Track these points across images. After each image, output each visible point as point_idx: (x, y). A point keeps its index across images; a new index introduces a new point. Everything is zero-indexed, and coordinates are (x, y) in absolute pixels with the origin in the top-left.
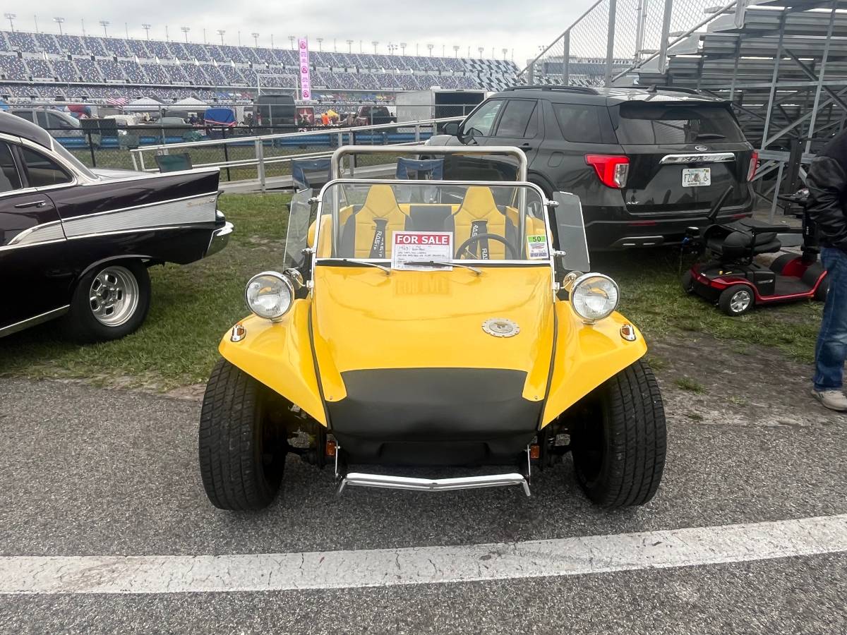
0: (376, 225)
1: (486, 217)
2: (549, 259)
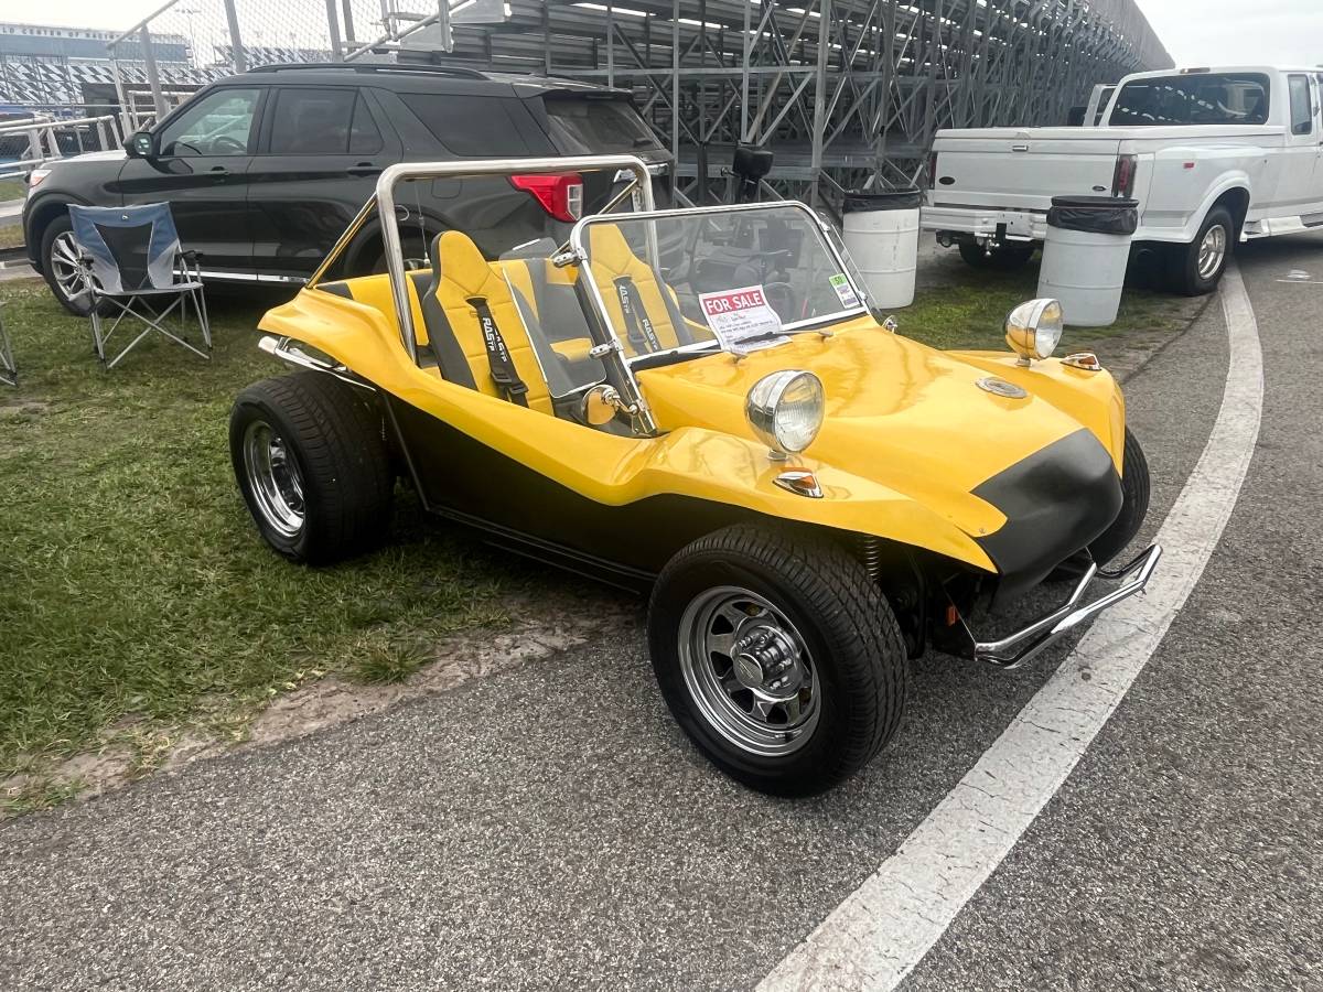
0: (473, 309)
1: (626, 271)
2: (861, 305)
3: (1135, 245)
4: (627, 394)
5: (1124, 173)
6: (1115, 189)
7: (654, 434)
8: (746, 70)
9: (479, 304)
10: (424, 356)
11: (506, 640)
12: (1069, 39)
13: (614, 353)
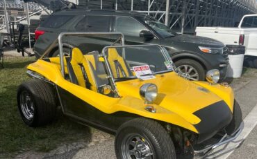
0: (79, 66)
1: (117, 58)
3: (245, 56)
4: (114, 88)
5: (242, 39)
6: (240, 42)
7: (119, 97)
8: (149, 12)
9: (81, 65)
10: (66, 77)
11: (75, 144)
12: (235, 5)
13: (110, 78)
